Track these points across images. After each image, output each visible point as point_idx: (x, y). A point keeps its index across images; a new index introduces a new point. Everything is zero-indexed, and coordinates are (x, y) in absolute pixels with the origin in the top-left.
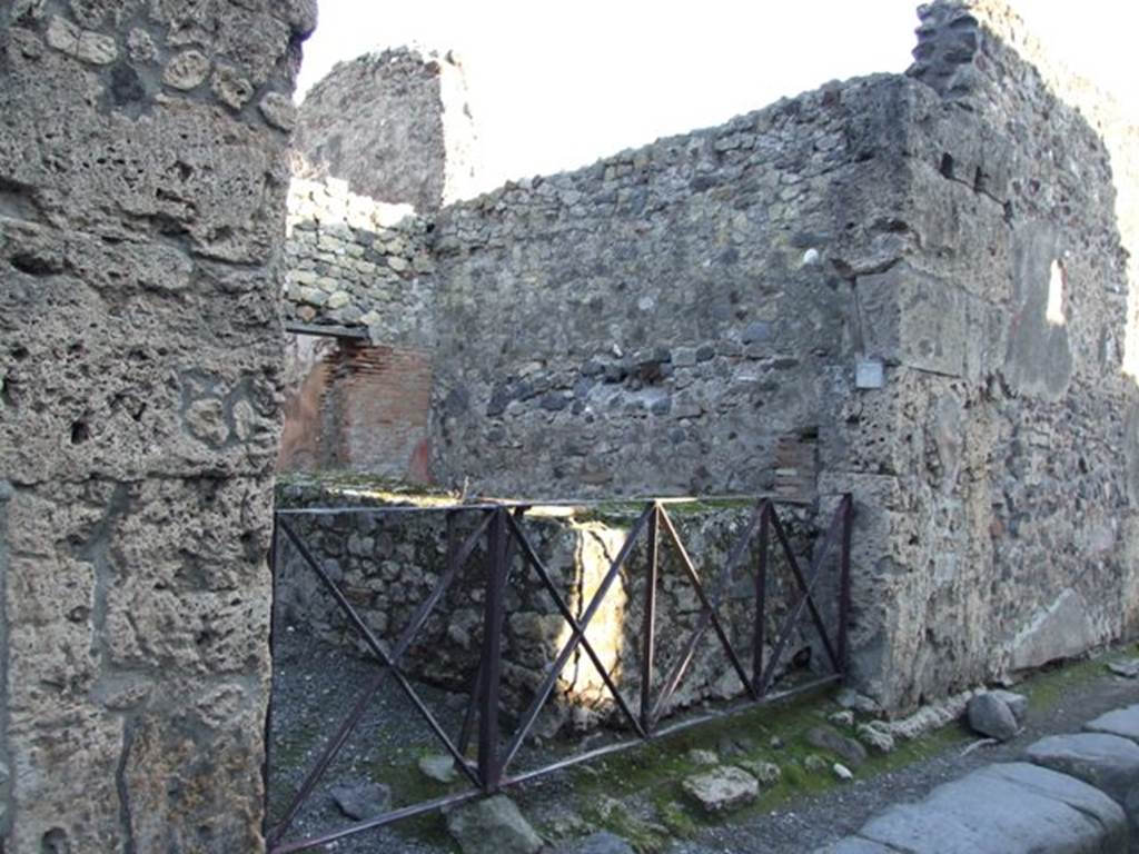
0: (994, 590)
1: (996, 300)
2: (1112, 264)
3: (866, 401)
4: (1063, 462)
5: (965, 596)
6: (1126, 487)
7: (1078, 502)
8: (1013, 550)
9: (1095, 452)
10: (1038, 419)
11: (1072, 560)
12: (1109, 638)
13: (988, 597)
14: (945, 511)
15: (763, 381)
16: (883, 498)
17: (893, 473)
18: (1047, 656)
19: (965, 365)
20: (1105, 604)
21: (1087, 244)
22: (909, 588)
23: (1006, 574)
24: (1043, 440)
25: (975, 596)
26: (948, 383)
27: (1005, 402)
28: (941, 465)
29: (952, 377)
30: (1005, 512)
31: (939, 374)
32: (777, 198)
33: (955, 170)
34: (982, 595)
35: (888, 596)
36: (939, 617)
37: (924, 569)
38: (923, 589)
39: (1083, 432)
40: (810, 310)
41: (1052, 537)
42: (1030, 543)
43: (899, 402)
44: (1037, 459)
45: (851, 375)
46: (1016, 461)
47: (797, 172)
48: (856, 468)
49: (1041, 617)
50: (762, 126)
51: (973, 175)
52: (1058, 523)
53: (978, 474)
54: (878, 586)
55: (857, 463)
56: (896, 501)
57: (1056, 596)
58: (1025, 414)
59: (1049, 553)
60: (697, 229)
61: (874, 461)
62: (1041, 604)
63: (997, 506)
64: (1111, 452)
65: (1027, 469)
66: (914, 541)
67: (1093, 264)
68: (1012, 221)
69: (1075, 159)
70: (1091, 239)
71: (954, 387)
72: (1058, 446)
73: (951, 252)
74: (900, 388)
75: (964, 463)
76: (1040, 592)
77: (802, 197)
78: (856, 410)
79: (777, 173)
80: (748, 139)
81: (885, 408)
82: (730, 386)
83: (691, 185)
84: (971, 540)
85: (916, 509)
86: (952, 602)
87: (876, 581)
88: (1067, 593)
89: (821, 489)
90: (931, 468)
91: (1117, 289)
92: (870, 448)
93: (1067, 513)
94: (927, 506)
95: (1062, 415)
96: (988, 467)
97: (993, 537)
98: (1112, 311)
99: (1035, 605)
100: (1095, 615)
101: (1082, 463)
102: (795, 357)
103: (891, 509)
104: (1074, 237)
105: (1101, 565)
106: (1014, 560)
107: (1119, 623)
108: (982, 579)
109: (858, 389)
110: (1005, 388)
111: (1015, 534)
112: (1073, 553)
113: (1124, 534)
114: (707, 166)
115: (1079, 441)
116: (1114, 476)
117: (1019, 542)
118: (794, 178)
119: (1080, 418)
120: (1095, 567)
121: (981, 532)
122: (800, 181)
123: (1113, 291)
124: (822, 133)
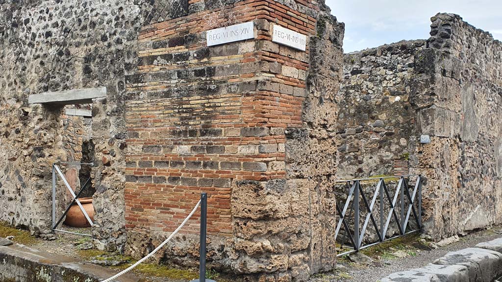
0: (459, 204)
1: (457, 111)
2: (489, 92)
3: (424, 146)
4: (476, 162)
5: (452, 206)
6: (495, 169)
7: (481, 175)
8: (463, 191)
9: (486, 157)
10: (469, 148)
11: (480, 195)
12: (492, 223)
13: (457, 206)
14: (446, 179)
15: (382, 139)
16: (431, 175)
17: (433, 168)
18: (474, 226)
19: (450, 134)
20: (490, 211)
21: (482, 86)
22: (438, 202)
23: (462, 199)
24: (471, 155)
25: (454, 206)
26: (446, 139)
27: (460, 143)
28: (445, 165)
29: (447, 138)
30: (461, 179)
31: (444, 137)
32: (385, 79)
33: (446, 73)
34: (456, 206)
35: (433, 204)
36: (445, 212)
37: (441, 197)
38: (442, 203)
39: (482, 151)
40: (398, 117)
41: (474, 187)
42: (468, 189)
43: (435, 147)
44: (469, 161)
45: (419, 139)
46: (464, 162)
47: (392, 70)
48: (421, 167)
49: (472, 213)
50: (378, 54)
51: (451, 74)
52: (475, 183)
53: (454, 167)
54: (430, 202)
55: (422, 165)
56: (435, 176)
57: (476, 207)
58: (466, 146)
59: (473, 192)
60: (354, 88)
61: (427, 164)
62: (471, 209)
63: (459, 177)
64: (491, 157)
65: (466, 165)
66: (439, 188)
67: (484, 93)
68: (461, 85)
69: (478, 59)
70: (482, 85)
71: (447, 141)
72: (475, 157)
73: (445, 99)
74: (435, 142)
75: (450, 164)
76: (471, 205)
77: (394, 79)
78: (421, 150)
79: (385, 70)
80: (373, 58)
81: (431, 149)
82: (369, 141)
83: (351, 73)
84: (453, 188)
85: (439, 179)
86: (448, 207)
87: (429, 200)
88: (479, 206)
89: (410, 173)
90: (442, 166)
91: (491, 100)
92: (426, 161)
93: (478, 179)
94: (442, 178)
95: (476, 146)
96: (456, 165)
97: (458, 187)
98: (490, 108)
99: (470, 210)
100: (487, 215)
101: (482, 162)
102: (393, 131)
103: (433, 178)
104: (478, 85)
105: (489, 197)
106: (464, 194)
107: (495, 218)
108: (456, 200)
109: (422, 143)
110: (460, 139)
111: (464, 186)
112: (480, 193)
113: (495, 186)
114: (357, 66)
115: (481, 154)
116: (492, 166)
117: (465, 189)
118: (391, 73)
119: (481, 146)
120: (487, 198)
121: (455, 185)
122: (393, 74)
123: (490, 100)
124: (401, 58)
